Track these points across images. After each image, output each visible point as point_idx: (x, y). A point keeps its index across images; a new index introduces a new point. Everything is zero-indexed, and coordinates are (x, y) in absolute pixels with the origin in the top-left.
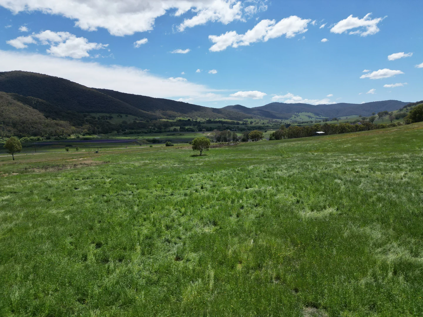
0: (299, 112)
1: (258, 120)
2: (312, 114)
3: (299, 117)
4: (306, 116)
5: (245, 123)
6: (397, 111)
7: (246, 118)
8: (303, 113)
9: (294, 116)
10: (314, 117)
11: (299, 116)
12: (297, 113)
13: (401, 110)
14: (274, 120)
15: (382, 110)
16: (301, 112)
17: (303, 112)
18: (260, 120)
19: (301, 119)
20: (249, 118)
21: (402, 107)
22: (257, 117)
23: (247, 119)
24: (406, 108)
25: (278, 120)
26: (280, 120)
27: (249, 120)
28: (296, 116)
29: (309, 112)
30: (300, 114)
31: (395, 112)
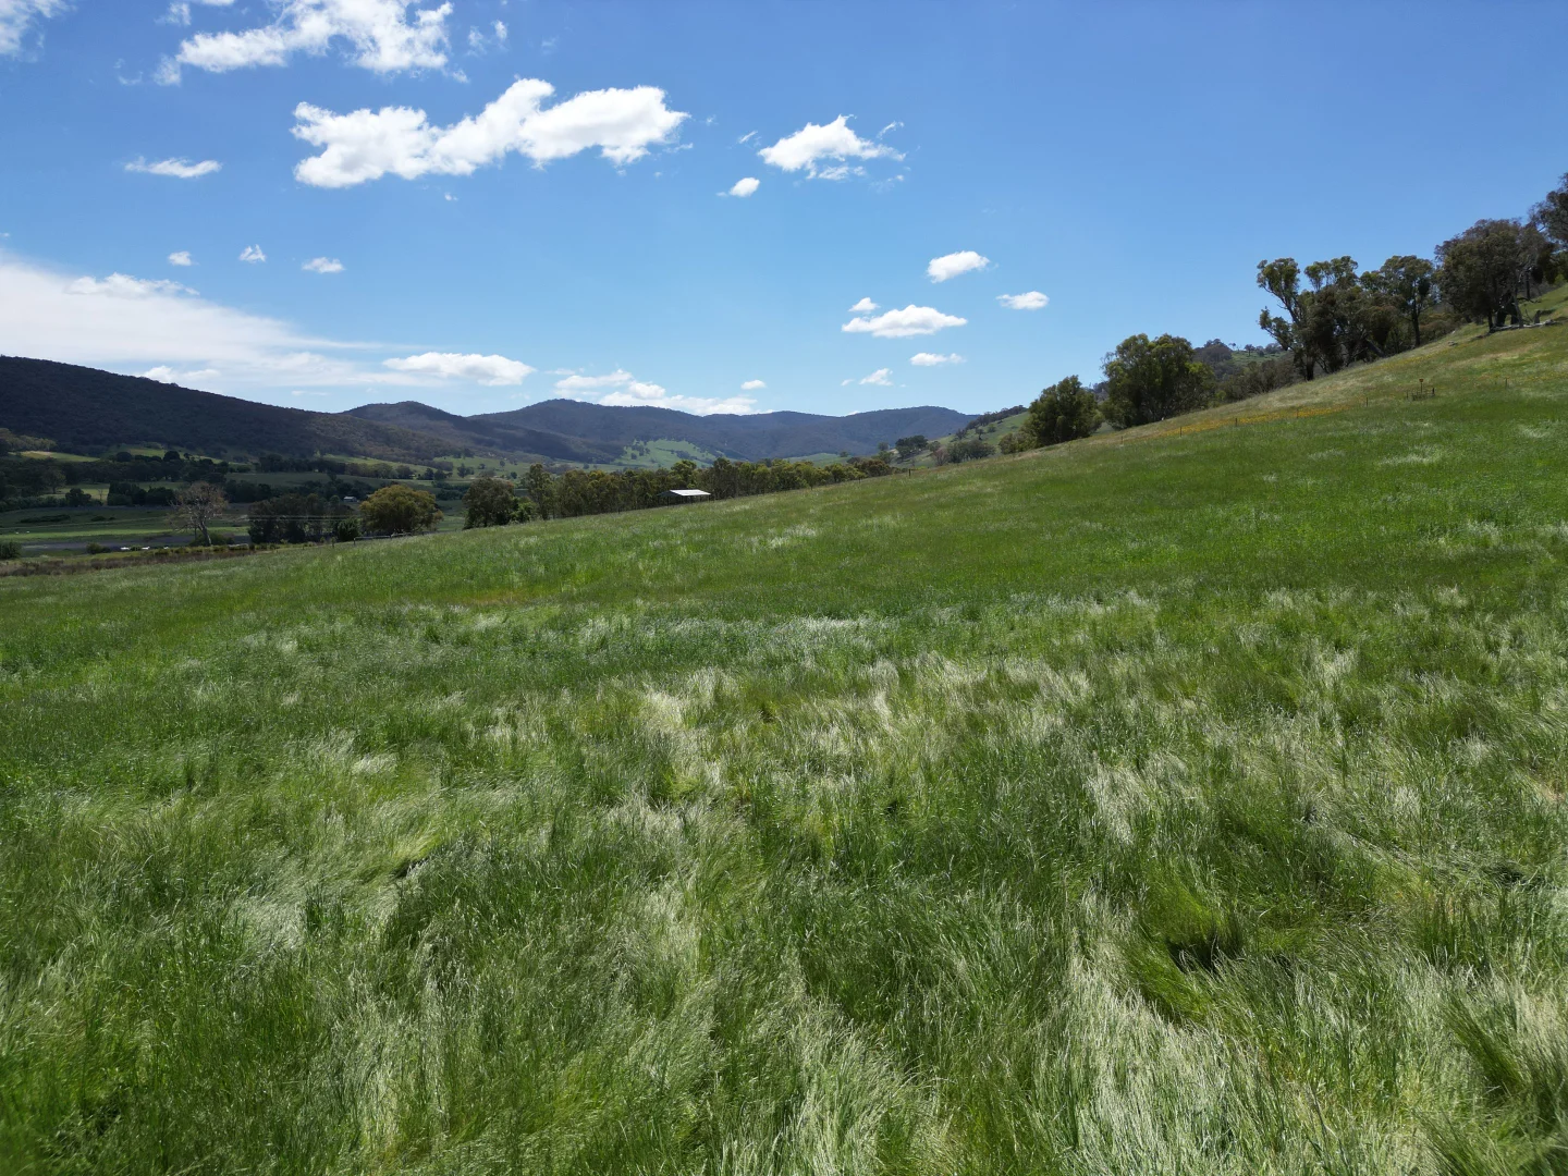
0: (646, 438)
1: (492, 463)
2: (692, 445)
3: (649, 457)
4: (672, 451)
5: (435, 470)
6: (951, 438)
7: (445, 453)
8: (660, 441)
9: (630, 451)
10: (699, 455)
11: (648, 451)
12: (642, 443)
13: (961, 435)
14: (557, 465)
15: (908, 434)
16: (656, 439)
17: (662, 437)
18: (502, 464)
19: (656, 465)
20: (458, 455)
21: (962, 427)
22: (493, 452)
23: (450, 459)
24: (974, 430)
25: (572, 465)
26: (579, 466)
27: (457, 462)
28: (637, 453)
29: (679, 440)
30: (651, 444)
31: (945, 441)
